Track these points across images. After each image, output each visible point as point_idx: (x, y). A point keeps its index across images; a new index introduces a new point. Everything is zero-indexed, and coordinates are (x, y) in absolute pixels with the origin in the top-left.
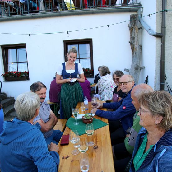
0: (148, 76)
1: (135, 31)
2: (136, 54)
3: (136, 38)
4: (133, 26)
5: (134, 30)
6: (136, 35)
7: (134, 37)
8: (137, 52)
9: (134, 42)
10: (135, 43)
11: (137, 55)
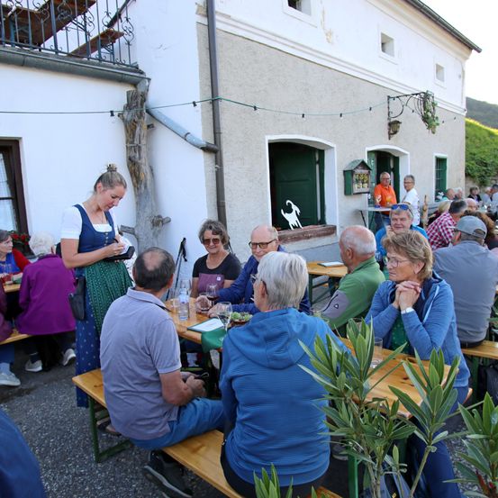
0: (185, 239)
1: (141, 130)
2: (146, 187)
3: (143, 148)
4: (136, 119)
5: (138, 128)
6: (143, 142)
7: (140, 147)
8: (148, 182)
9: (140, 158)
10: (143, 161)
11: (150, 191)
